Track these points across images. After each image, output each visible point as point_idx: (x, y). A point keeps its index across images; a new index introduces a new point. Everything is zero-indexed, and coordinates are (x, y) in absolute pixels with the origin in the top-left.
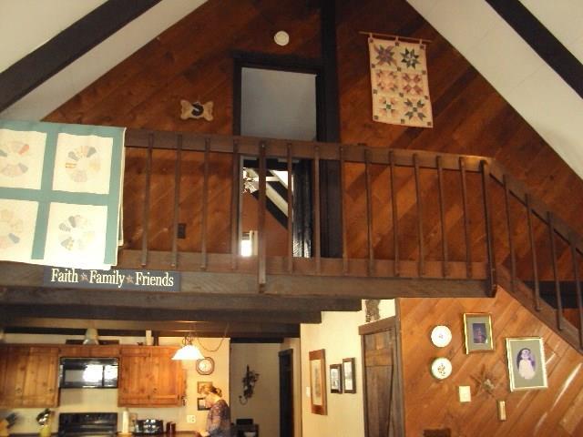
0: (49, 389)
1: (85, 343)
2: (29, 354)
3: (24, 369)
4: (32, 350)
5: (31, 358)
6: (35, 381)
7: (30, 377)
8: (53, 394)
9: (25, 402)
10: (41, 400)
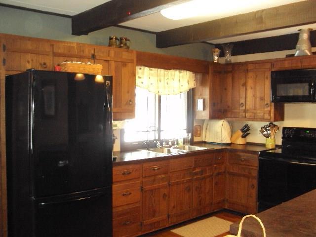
0: (266, 103)
1: (296, 55)
2: (247, 71)
3: (245, 85)
4: (250, 67)
5: (250, 74)
6: (254, 96)
7: (250, 93)
8: (269, 108)
9: (248, 115)
10: (260, 113)
